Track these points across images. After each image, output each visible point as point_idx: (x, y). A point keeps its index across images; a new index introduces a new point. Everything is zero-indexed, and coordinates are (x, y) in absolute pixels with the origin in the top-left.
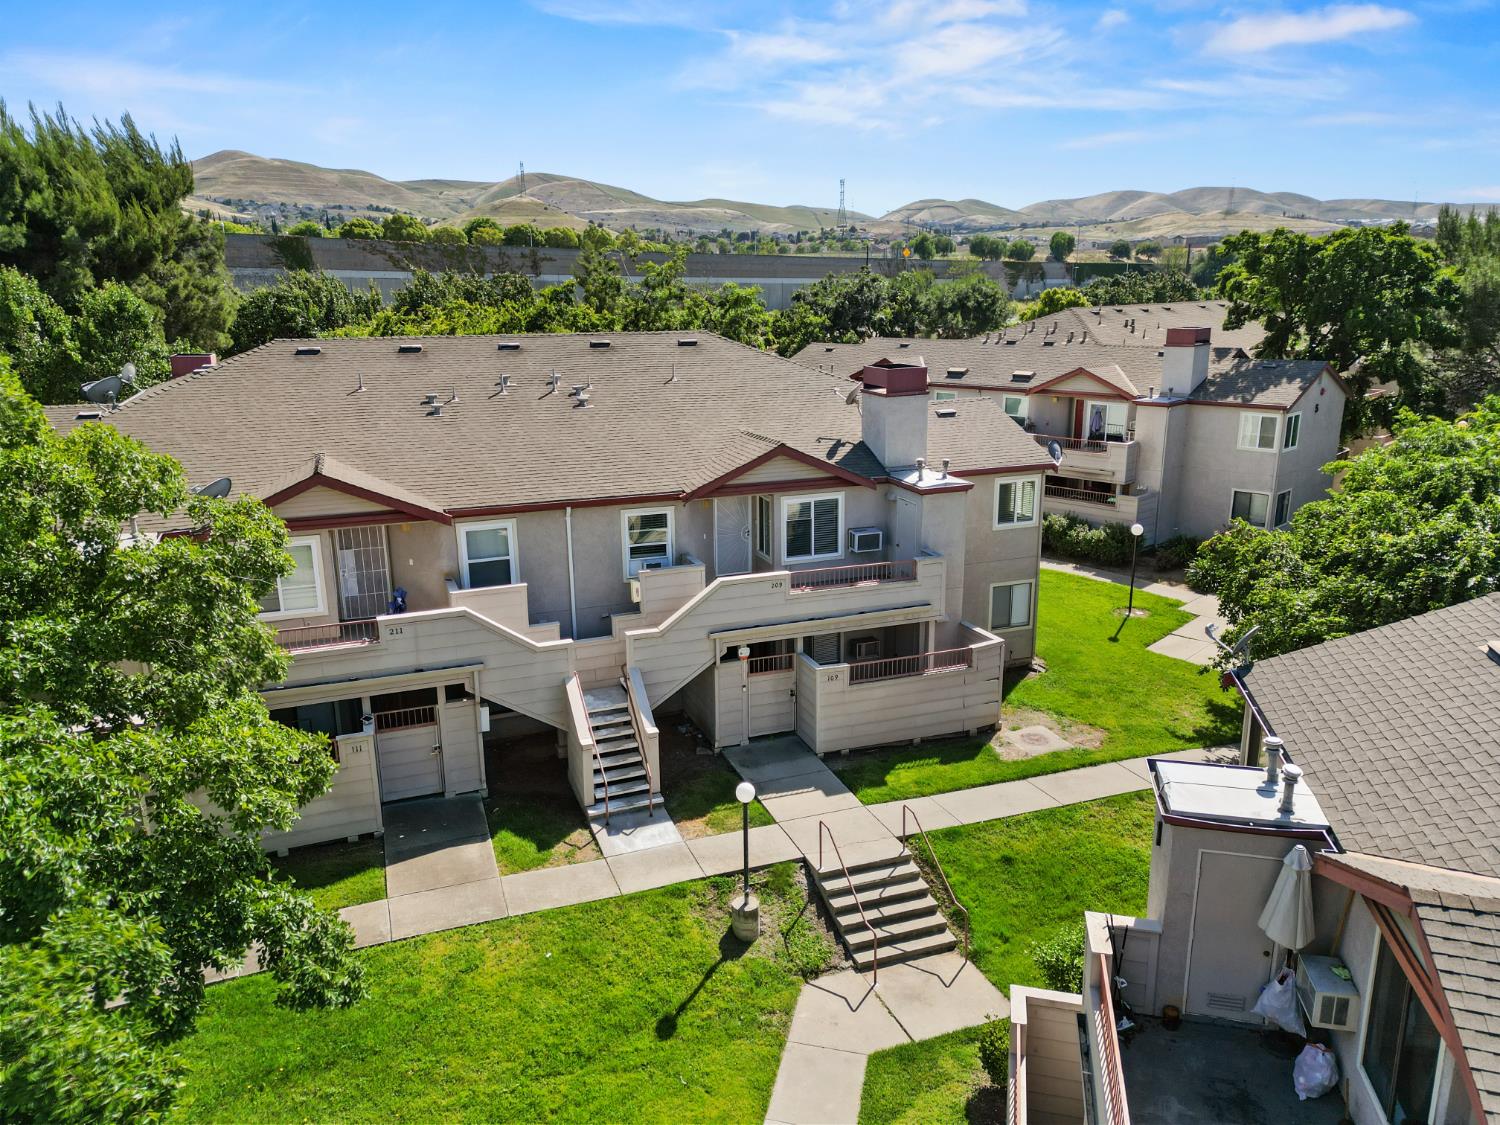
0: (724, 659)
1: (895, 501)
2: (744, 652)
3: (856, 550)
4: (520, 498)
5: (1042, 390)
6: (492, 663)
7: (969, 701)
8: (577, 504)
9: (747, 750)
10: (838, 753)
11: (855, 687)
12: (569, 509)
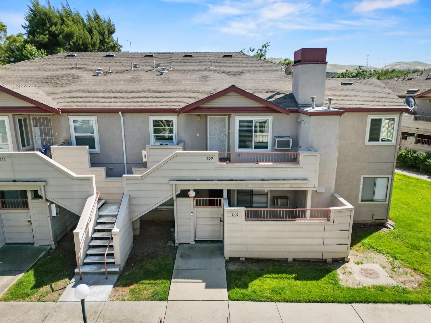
0: (178, 196)
1: (300, 122)
2: (192, 194)
3: (276, 148)
4: (99, 106)
5: (421, 97)
6: (50, 182)
7: (326, 241)
8: (125, 111)
9: (192, 248)
10: (239, 259)
11: (249, 222)
12: (120, 113)
